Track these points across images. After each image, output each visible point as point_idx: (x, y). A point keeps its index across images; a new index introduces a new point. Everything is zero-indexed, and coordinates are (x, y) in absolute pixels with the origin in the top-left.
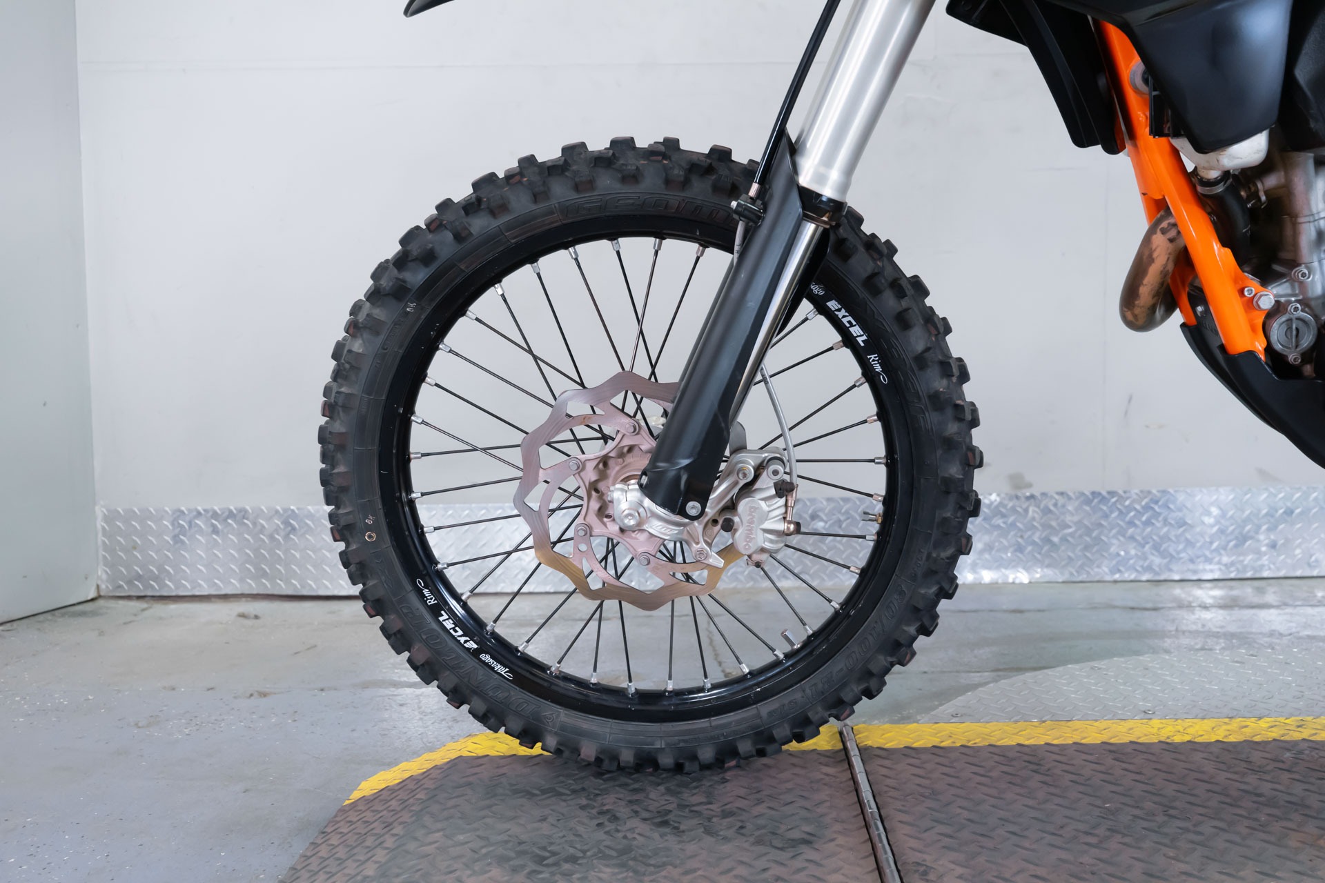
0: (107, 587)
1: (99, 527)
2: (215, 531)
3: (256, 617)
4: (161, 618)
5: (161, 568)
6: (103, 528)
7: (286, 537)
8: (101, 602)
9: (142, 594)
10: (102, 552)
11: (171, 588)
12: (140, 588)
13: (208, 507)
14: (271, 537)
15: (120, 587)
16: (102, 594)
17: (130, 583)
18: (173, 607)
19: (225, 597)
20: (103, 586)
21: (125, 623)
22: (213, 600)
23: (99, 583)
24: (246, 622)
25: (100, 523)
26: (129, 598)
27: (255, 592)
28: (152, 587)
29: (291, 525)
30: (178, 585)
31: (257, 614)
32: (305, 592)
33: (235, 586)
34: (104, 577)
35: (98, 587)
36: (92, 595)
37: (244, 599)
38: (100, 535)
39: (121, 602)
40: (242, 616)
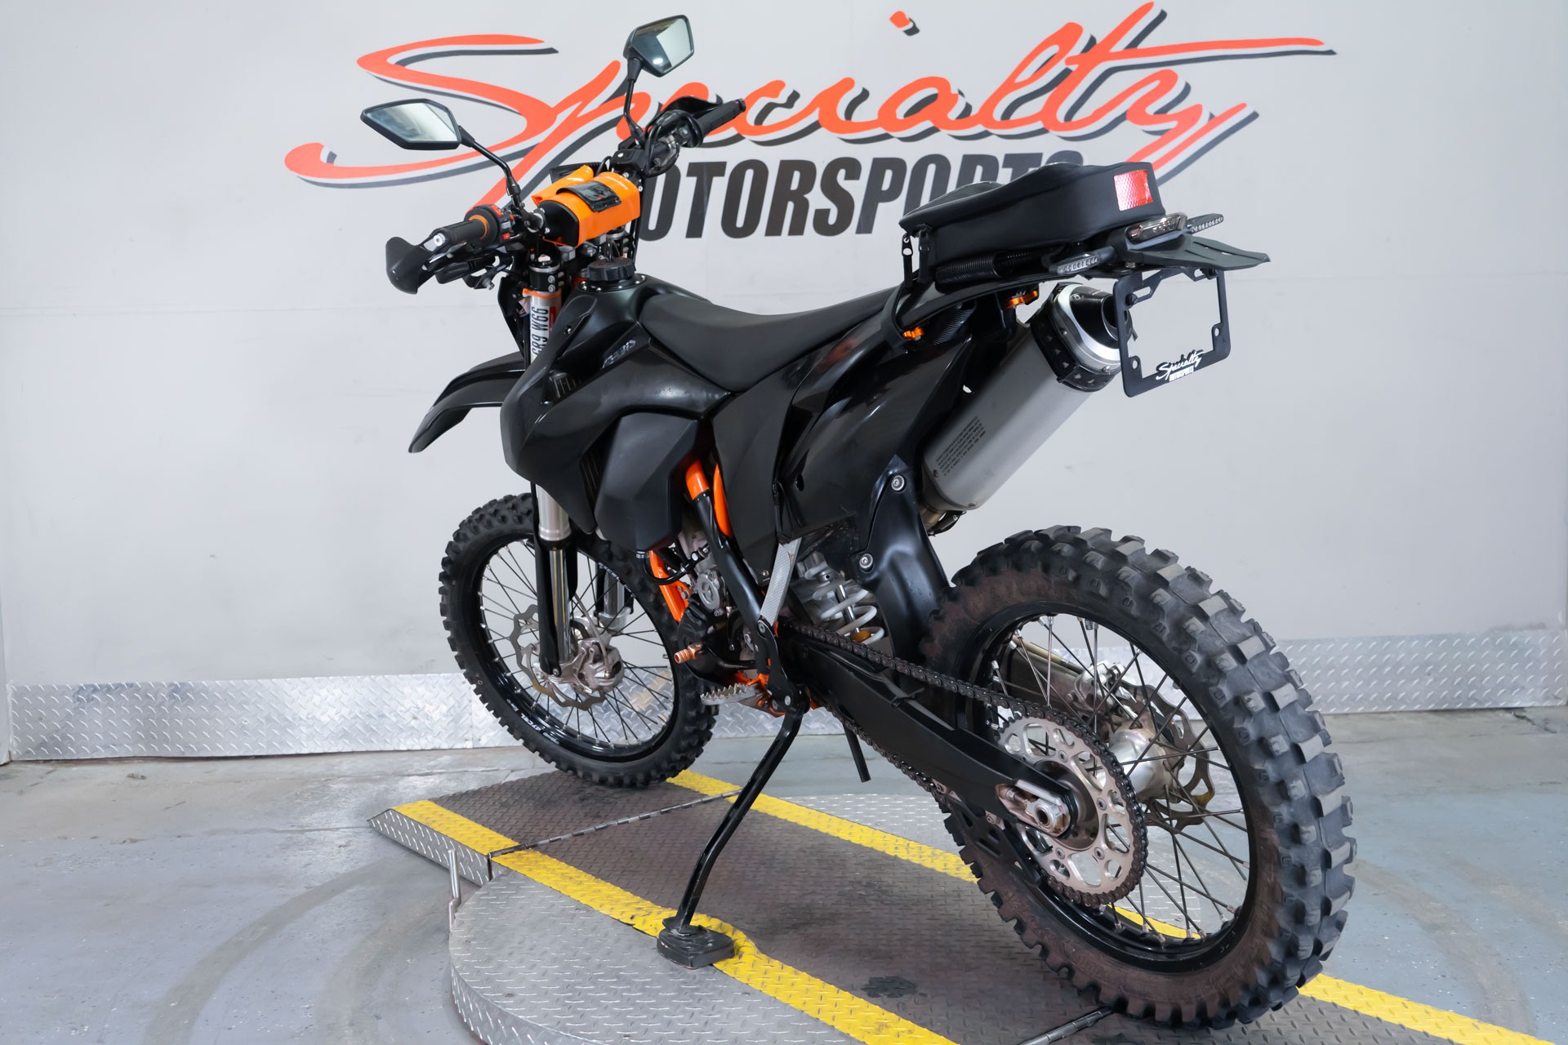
0: (18, 753)
1: (10, 702)
2: (109, 702)
3: (143, 778)
4: (63, 780)
5: (65, 737)
6: (13, 702)
7: (171, 708)
8: (12, 767)
9: (48, 759)
10: (12, 723)
11: (73, 753)
12: (46, 754)
13: (103, 682)
14: (158, 707)
15: (29, 752)
16: (13, 759)
17: (37, 748)
18: (75, 770)
19: (120, 760)
20: (14, 753)
21: (32, 785)
22: (109, 762)
23: (11, 749)
24: (134, 782)
25: (10, 698)
26: (36, 762)
27: (145, 755)
28: (56, 752)
29: (174, 697)
30: (79, 749)
31: (144, 775)
32: (188, 755)
33: (128, 750)
34: (15, 744)
35: (10, 753)
36: (5, 760)
37: (136, 761)
38: (11, 708)
39: (30, 766)
40: (132, 776)
